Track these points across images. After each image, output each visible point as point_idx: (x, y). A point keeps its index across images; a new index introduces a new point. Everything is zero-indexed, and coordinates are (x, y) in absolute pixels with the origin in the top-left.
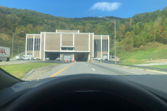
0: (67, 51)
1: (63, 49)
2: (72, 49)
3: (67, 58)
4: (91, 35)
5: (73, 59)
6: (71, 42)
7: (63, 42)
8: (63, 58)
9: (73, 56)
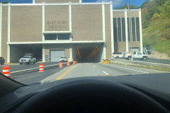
0: (57, 41)
1: (48, 37)
2: (66, 36)
3: (57, 56)
4: (107, 7)
5: (71, 59)
6: (66, 22)
7: (47, 23)
8: (49, 57)
9: (71, 51)
